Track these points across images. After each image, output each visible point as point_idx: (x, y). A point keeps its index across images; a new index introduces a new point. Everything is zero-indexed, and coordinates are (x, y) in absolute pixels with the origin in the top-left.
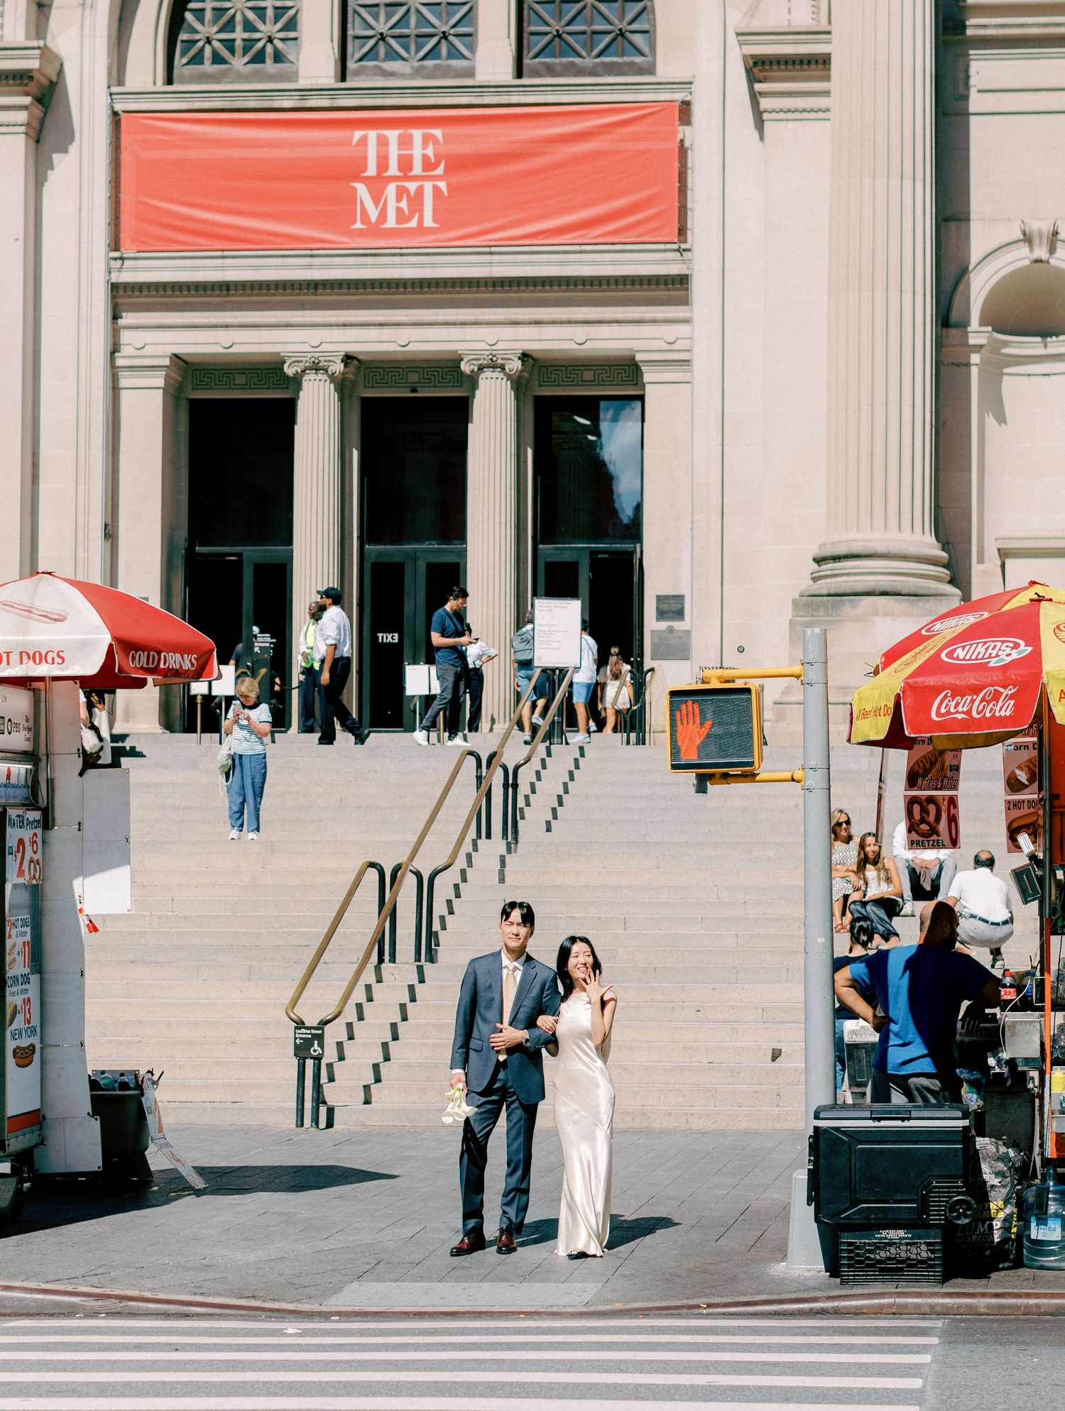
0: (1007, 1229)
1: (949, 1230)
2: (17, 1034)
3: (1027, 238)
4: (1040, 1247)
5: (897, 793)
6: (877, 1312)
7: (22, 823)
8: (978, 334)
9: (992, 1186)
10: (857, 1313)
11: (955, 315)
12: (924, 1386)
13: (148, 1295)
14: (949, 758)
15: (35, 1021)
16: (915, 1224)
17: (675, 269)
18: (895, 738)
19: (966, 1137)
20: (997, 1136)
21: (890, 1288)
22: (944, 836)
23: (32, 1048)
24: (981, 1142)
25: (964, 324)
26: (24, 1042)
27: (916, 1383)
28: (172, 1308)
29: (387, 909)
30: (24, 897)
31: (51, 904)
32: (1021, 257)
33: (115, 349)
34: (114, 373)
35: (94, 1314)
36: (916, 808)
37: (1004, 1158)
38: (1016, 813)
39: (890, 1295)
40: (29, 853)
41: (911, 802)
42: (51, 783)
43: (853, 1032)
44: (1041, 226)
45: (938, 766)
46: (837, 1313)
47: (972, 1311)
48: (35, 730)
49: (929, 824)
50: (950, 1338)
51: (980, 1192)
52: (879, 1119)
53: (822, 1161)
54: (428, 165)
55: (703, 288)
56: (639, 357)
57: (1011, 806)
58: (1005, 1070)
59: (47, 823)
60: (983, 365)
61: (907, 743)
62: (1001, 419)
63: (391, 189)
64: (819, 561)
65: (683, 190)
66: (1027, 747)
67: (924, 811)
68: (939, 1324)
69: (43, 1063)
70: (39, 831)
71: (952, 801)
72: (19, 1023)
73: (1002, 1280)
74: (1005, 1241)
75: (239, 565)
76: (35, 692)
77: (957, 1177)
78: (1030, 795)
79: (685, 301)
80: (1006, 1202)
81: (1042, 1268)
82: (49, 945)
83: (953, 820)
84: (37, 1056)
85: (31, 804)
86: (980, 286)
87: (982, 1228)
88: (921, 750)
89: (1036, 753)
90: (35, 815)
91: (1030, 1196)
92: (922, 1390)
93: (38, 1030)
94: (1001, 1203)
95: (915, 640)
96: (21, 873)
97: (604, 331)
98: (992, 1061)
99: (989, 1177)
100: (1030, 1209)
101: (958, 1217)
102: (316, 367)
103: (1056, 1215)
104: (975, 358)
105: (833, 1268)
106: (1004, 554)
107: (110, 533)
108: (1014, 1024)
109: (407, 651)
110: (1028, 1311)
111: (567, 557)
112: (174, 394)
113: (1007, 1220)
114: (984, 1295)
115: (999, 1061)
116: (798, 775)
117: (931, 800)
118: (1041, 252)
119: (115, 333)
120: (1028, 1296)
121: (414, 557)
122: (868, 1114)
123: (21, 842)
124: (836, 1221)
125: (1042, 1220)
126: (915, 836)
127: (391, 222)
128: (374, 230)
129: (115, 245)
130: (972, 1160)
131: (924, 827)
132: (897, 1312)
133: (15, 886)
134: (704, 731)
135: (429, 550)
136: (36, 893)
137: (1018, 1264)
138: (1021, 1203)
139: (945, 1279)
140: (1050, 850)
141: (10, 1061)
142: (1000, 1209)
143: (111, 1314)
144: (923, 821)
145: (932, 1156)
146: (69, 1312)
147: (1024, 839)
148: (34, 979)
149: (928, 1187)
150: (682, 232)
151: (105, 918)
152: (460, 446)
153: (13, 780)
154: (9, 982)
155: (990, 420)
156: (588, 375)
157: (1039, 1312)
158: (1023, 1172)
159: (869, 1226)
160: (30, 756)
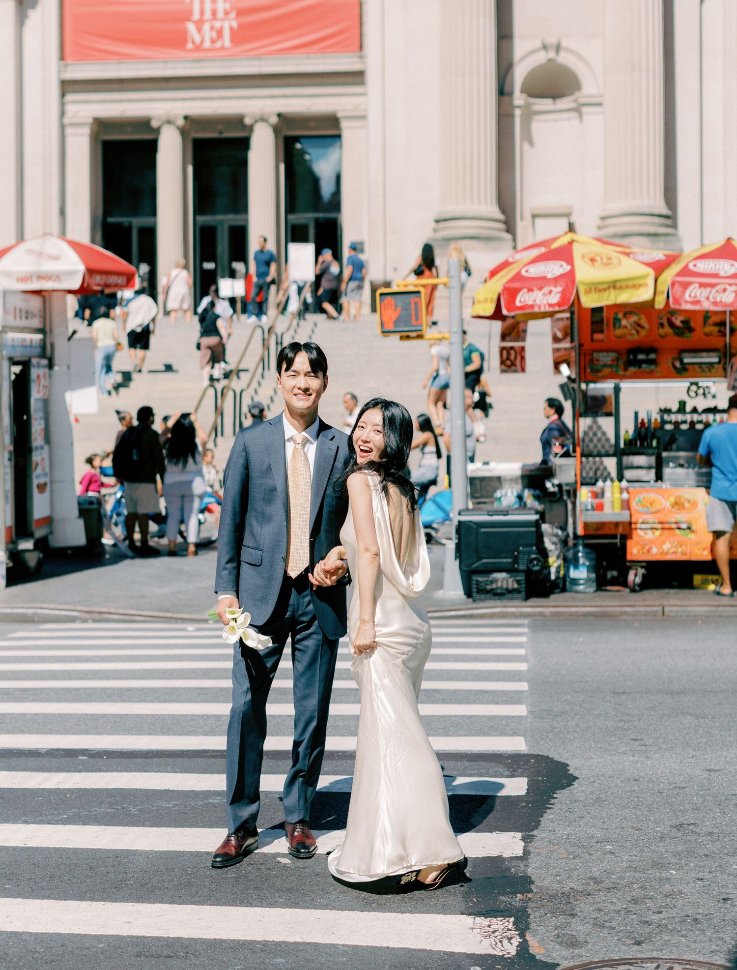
0: (558, 572)
1: (528, 572)
2: (38, 477)
3: (545, 47)
4: (575, 582)
5: (496, 344)
6: (492, 616)
7: (39, 366)
8: (519, 98)
9: (550, 551)
10: (482, 616)
11: (507, 89)
12: (527, 653)
13: (113, 611)
14: (521, 326)
15: (47, 470)
16: (511, 570)
17: (356, 67)
18: (497, 315)
19: (537, 524)
20: (551, 523)
21: (498, 603)
22: (519, 367)
23: (45, 484)
24: (545, 527)
25: (511, 94)
26: (42, 480)
27: (522, 652)
28: (126, 618)
29: (219, 411)
30: (40, 405)
31: (54, 409)
32: (541, 58)
33: (62, 113)
34: (62, 128)
35: (85, 621)
36: (505, 353)
37: (556, 535)
38: (558, 354)
39: (499, 607)
40: (43, 382)
41: (502, 349)
42: (52, 345)
43: (473, 471)
44: (551, 40)
45: (516, 330)
46: (471, 617)
47: (541, 614)
48: (44, 317)
49: (511, 361)
50: (533, 628)
51: (544, 553)
52: (491, 515)
53: (462, 539)
54: (226, 13)
55: (372, 77)
56: (340, 115)
57: (556, 350)
58: (556, 489)
59: (51, 366)
60: (522, 116)
61: (503, 318)
62: (531, 144)
63: (206, 27)
64: (437, 221)
65: (361, 25)
66: (563, 319)
67: (509, 354)
68: (526, 621)
69: (52, 491)
70: (47, 370)
71: (523, 349)
72: (39, 471)
73: (556, 598)
74: (557, 578)
75: (129, 228)
76: (44, 298)
77: (531, 546)
78: (566, 344)
79: (362, 83)
80: (558, 557)
81: (577, 592)
82: (53, 429)
83: (523, 358)
84: (48, 488)
85: (43, 355)
86: (520, 74)
87: (545, 572)
88: (509, 322)
89: (569, 322)
90: (45, 362)
91: (570, 554)
92: (526, 655)
93: (49, 474)
94: (555, 558)
95: (505, 265)
96: (39, 392)
97: (321, 101)
98: (548, 485)
99: (548, 544)
100: (569, 561)
101: (534, 566)
102: (169, 122)
103: (584, 564)
104: (518, 112)
105: (468, 593)
106: (534, 216)
107: (62, 212)
108: (560, 466)
109: (219, 272)
110: (571, 614)
111: (302, 222)
112: (95, 137)
113: (558, 568)
114: (548, 606)
115: (553, 485)
116: (447, 335)
117: (512, 348)
118: (552, 54)
119: (62, 105)
120: (571, 606)
121: (222, 222)
122: (486, 513)
123: (38, 376)
124: (470, 569)
125: (576, 566)
126: (504, 367)
127: (207, 44)
128: (198, 48)
129: (62, 58)
130: (539, 536)
131: (508, 363)
132: (503, 616)
133: (36, 400)
134: (397, 314)
135: (231, 219)
136: (46, 402)
137: (564, 590)
138: (565, 560)
139: (527, 598)
140: (579, 373)
141: (35, 491)
142: (554, 562)
143: (95, 621)
144: (508, 359)
145: (519, 534)
146: (72, 620)
147: (565, 369)
148: (46, 448)
149: (517, 550)
150: (361, 47)
151: (83, 415)
152: (243, 164)
153: (34, 343)
154: (34, 449)
155: (526, 146)
156: (312, 124)
157: (577, 615)
158: (565, 542)
159: (487, 571)
160: (42, 331)
